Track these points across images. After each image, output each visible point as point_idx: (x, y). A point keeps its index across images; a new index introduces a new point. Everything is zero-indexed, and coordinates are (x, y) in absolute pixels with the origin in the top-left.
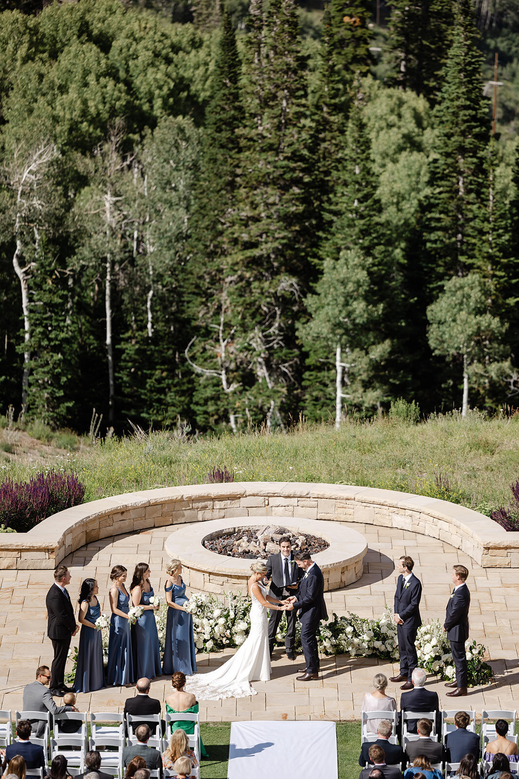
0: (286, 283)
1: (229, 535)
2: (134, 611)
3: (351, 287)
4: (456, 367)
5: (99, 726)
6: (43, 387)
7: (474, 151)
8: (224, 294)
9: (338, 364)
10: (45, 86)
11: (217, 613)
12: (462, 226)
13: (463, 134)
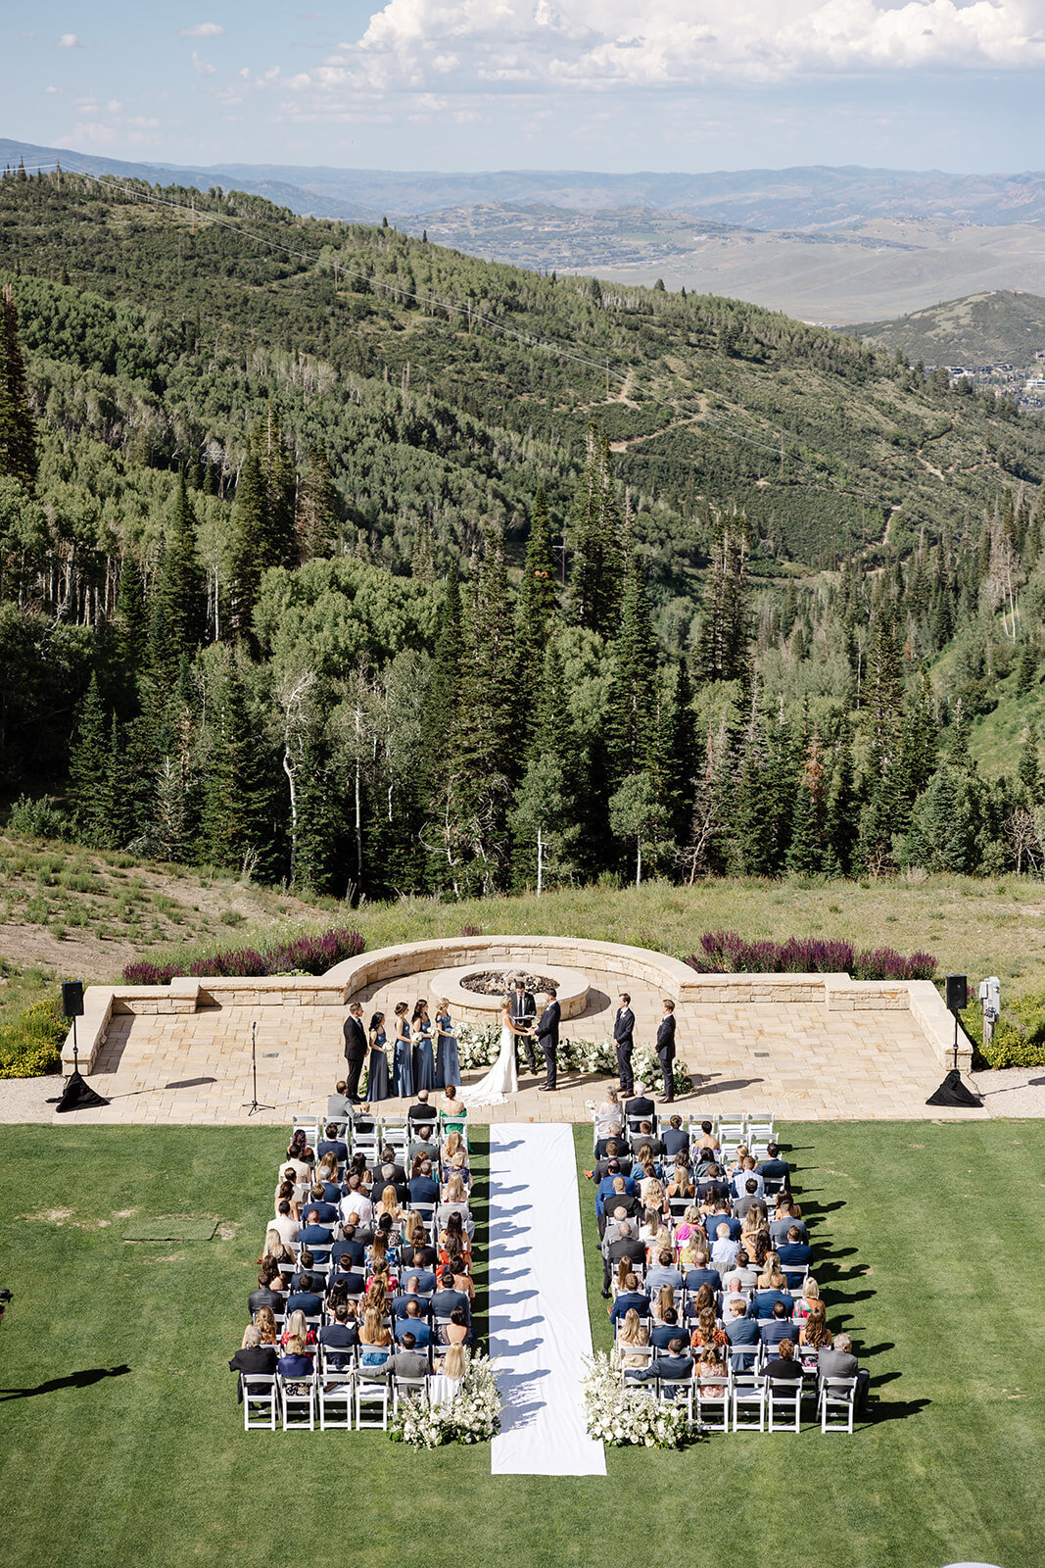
0: (498, 780)
1: (481, 977)
2: (415, 1037)
3: (549, 782)
4: (631, 845)
5: (387, 1128)
6: (308, 861)
7: (644, 677)
8: (449, 789)
9: (539, 843)
10: (304, 625)
11: (475, 1038)
12: (635, 734)
13: (636, 662)
